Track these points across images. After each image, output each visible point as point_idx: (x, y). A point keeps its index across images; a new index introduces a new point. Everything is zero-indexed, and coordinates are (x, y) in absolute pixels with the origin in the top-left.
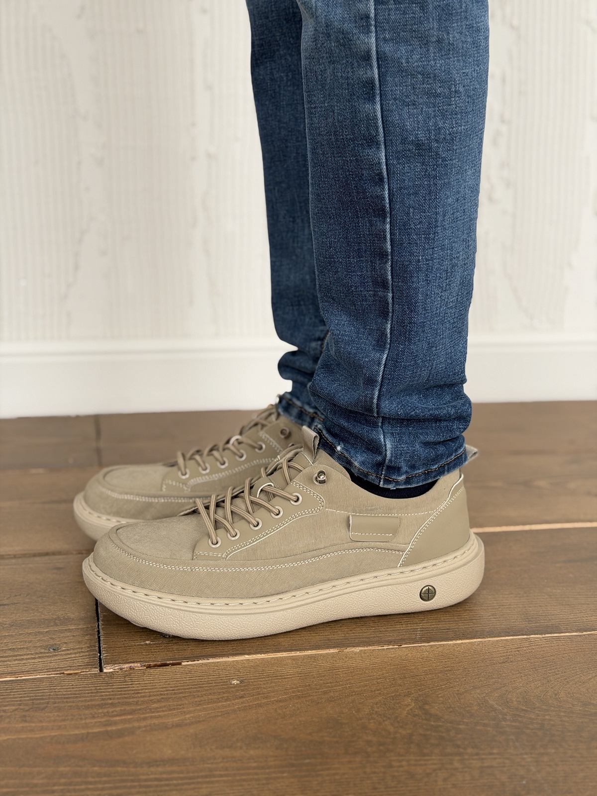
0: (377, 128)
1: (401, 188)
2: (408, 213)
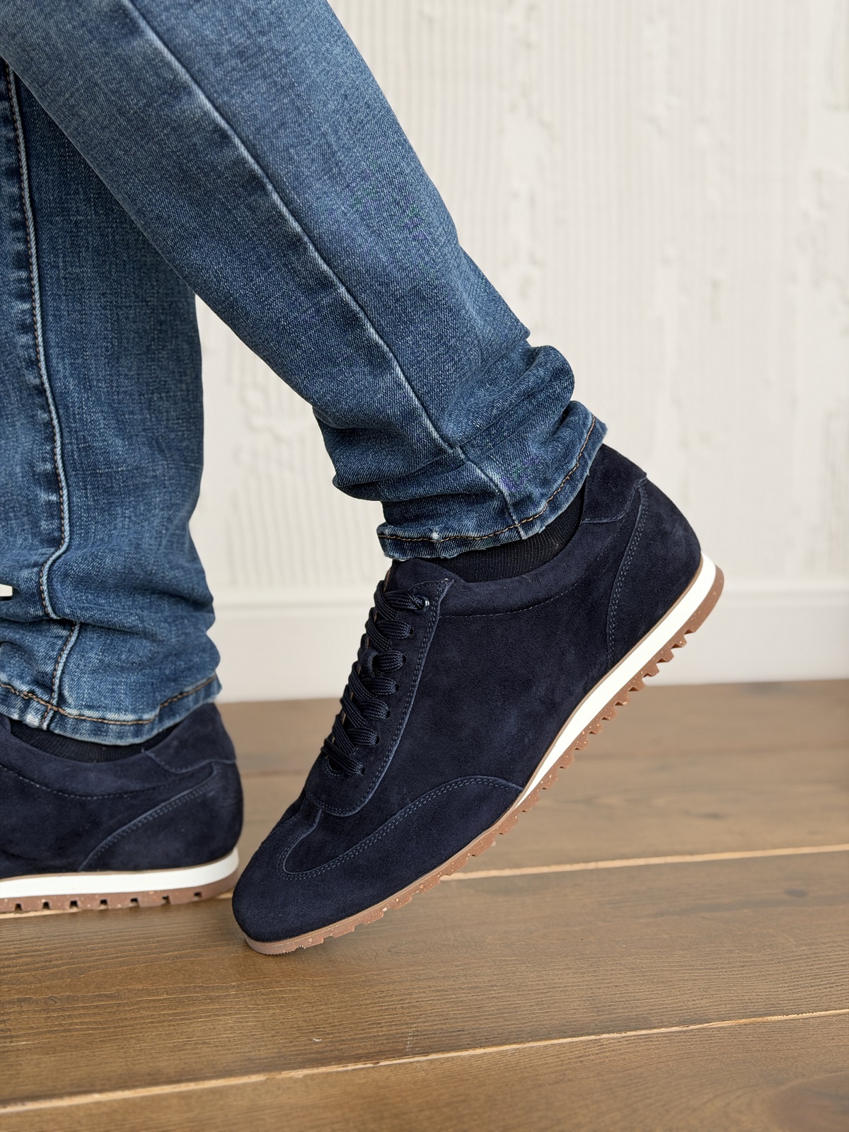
0: (168, 65)
1: (258, 129)
2: (291, 159)
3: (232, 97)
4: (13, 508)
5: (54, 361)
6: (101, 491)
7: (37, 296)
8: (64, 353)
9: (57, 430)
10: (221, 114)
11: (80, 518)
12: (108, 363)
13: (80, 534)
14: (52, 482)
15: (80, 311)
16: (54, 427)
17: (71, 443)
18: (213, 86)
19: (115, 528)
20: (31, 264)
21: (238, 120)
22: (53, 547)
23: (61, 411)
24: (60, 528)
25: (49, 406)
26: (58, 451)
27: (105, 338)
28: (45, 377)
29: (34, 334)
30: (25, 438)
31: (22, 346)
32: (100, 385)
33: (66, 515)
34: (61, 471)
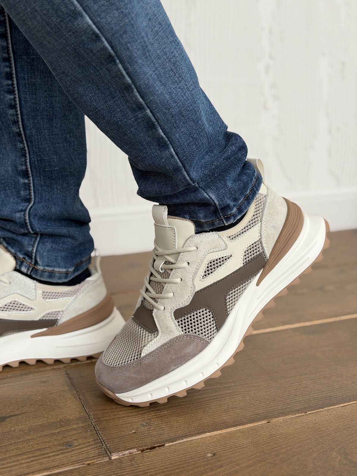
3: (102, 18)
4: (8, 185)
5: (26, 121)
6: (47, 178)
7: (16, 92)
8: (30, 118)
9: (27, 152)
10: (97, 27)
11: (38, 189)
12: (48, 122)
13: (39, 196)
14: (25, 174)
15: (35, 99)
16: (25, 150)
17: (34, 158)
18: (93, 13)
19: (54, 194)
20: (13, 78)
21: (104, 30)
22: (27, 202)
23: (29, 144)
24: (30, 194)
25: (23, 141)
26: (28, 161)
27: (47, 111)
28: (22, 129)
29: (16, 109)
30: (12, 154)
31: (11, 115)
32: (45, 131)
33: (32, 188)
34: (29, 169)
